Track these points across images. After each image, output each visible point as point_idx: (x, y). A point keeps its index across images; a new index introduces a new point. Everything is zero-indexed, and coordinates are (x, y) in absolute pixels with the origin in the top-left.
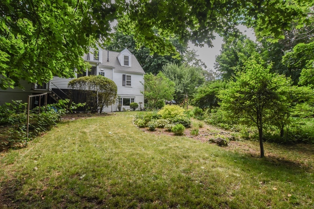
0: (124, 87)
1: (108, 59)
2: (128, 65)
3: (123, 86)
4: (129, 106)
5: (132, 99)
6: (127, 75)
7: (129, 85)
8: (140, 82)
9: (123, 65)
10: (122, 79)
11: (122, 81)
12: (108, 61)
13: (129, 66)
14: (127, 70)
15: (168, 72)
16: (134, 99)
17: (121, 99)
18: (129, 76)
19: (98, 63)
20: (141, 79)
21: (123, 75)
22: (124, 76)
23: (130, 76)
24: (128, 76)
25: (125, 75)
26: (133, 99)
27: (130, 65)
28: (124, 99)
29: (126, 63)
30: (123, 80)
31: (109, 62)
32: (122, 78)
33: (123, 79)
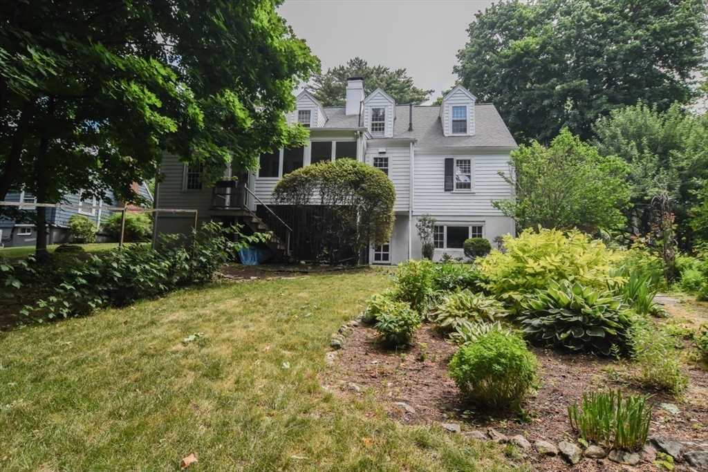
0: (448, 193)
1: (411, 124)
2: (465, 131)
3: (446, 190)
4: (462, 250)
5: (474, 228)
6: (456, 158)
7: (465, 187)
8: (499, 174)
9: (451, 134)
10: (443, 173)
11: (444, 176)
12: (410, 129)
13: (468, 134)
14: (458, 145)
15: (614, 137)
16: (480, 228)
17: (442, 228)
18: (465, 161)
19: (358, 132)
20: (503, 164)
21: (446, 160)
22: (449, 164)
23: (469, 161)
24: (461, 161)
25: (453, 159)
26: (478, 230)
27: (471, 131)
28: (449, 228)
29: (460, 126)
30: (446, 175)
31: (412, 133)
32: (444, 169)
33: (446, 171)
